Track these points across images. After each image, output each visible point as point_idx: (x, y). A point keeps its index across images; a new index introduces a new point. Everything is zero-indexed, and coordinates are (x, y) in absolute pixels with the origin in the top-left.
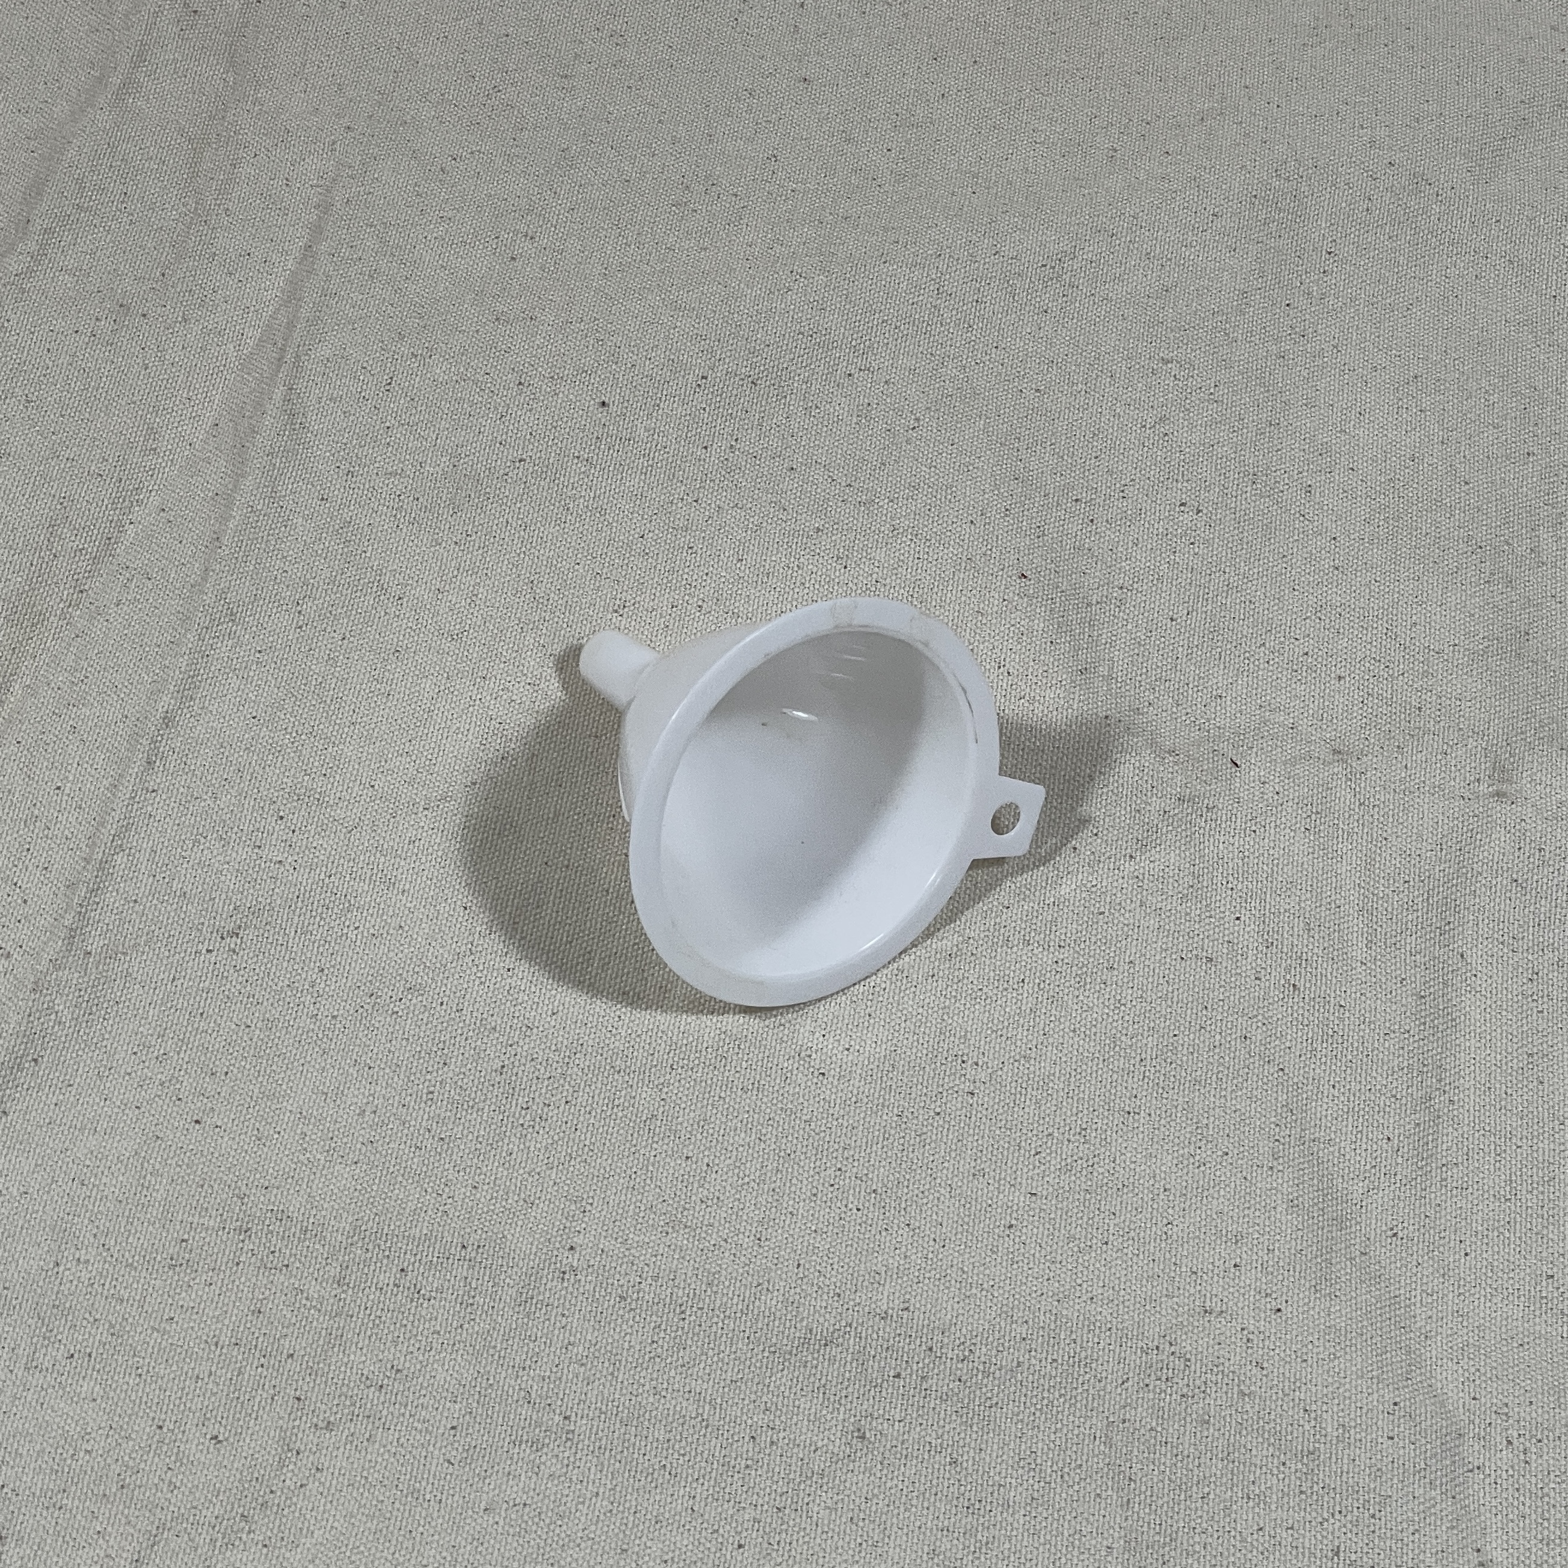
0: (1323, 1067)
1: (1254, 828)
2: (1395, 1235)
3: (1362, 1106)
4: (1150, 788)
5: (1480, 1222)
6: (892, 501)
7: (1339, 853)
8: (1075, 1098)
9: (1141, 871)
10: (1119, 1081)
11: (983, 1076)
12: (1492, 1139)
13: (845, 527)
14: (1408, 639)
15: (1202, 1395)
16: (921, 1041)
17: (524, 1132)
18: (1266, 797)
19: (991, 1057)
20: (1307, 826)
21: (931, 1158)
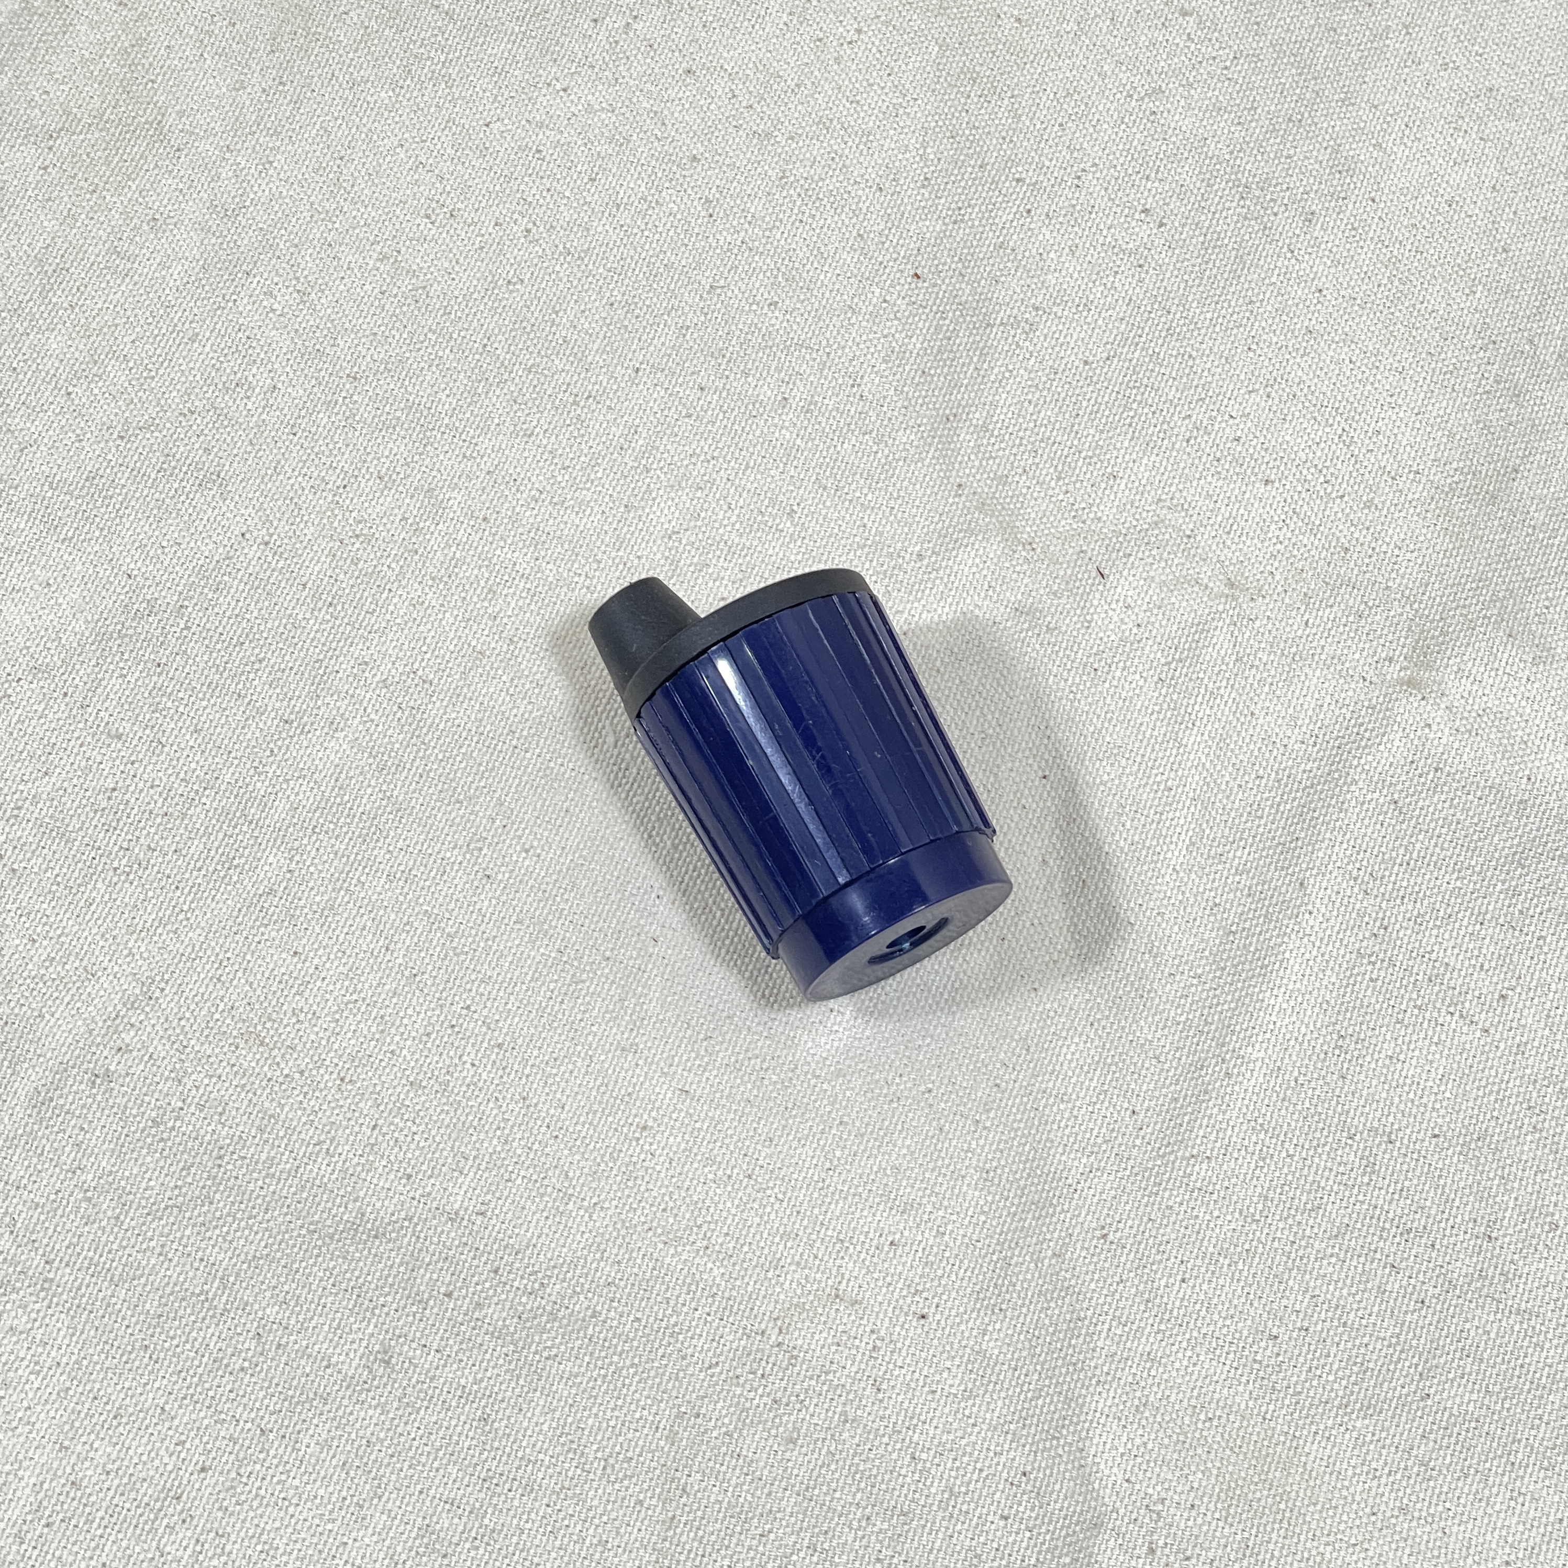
15: (798, 1406)
20: (1163, 676)
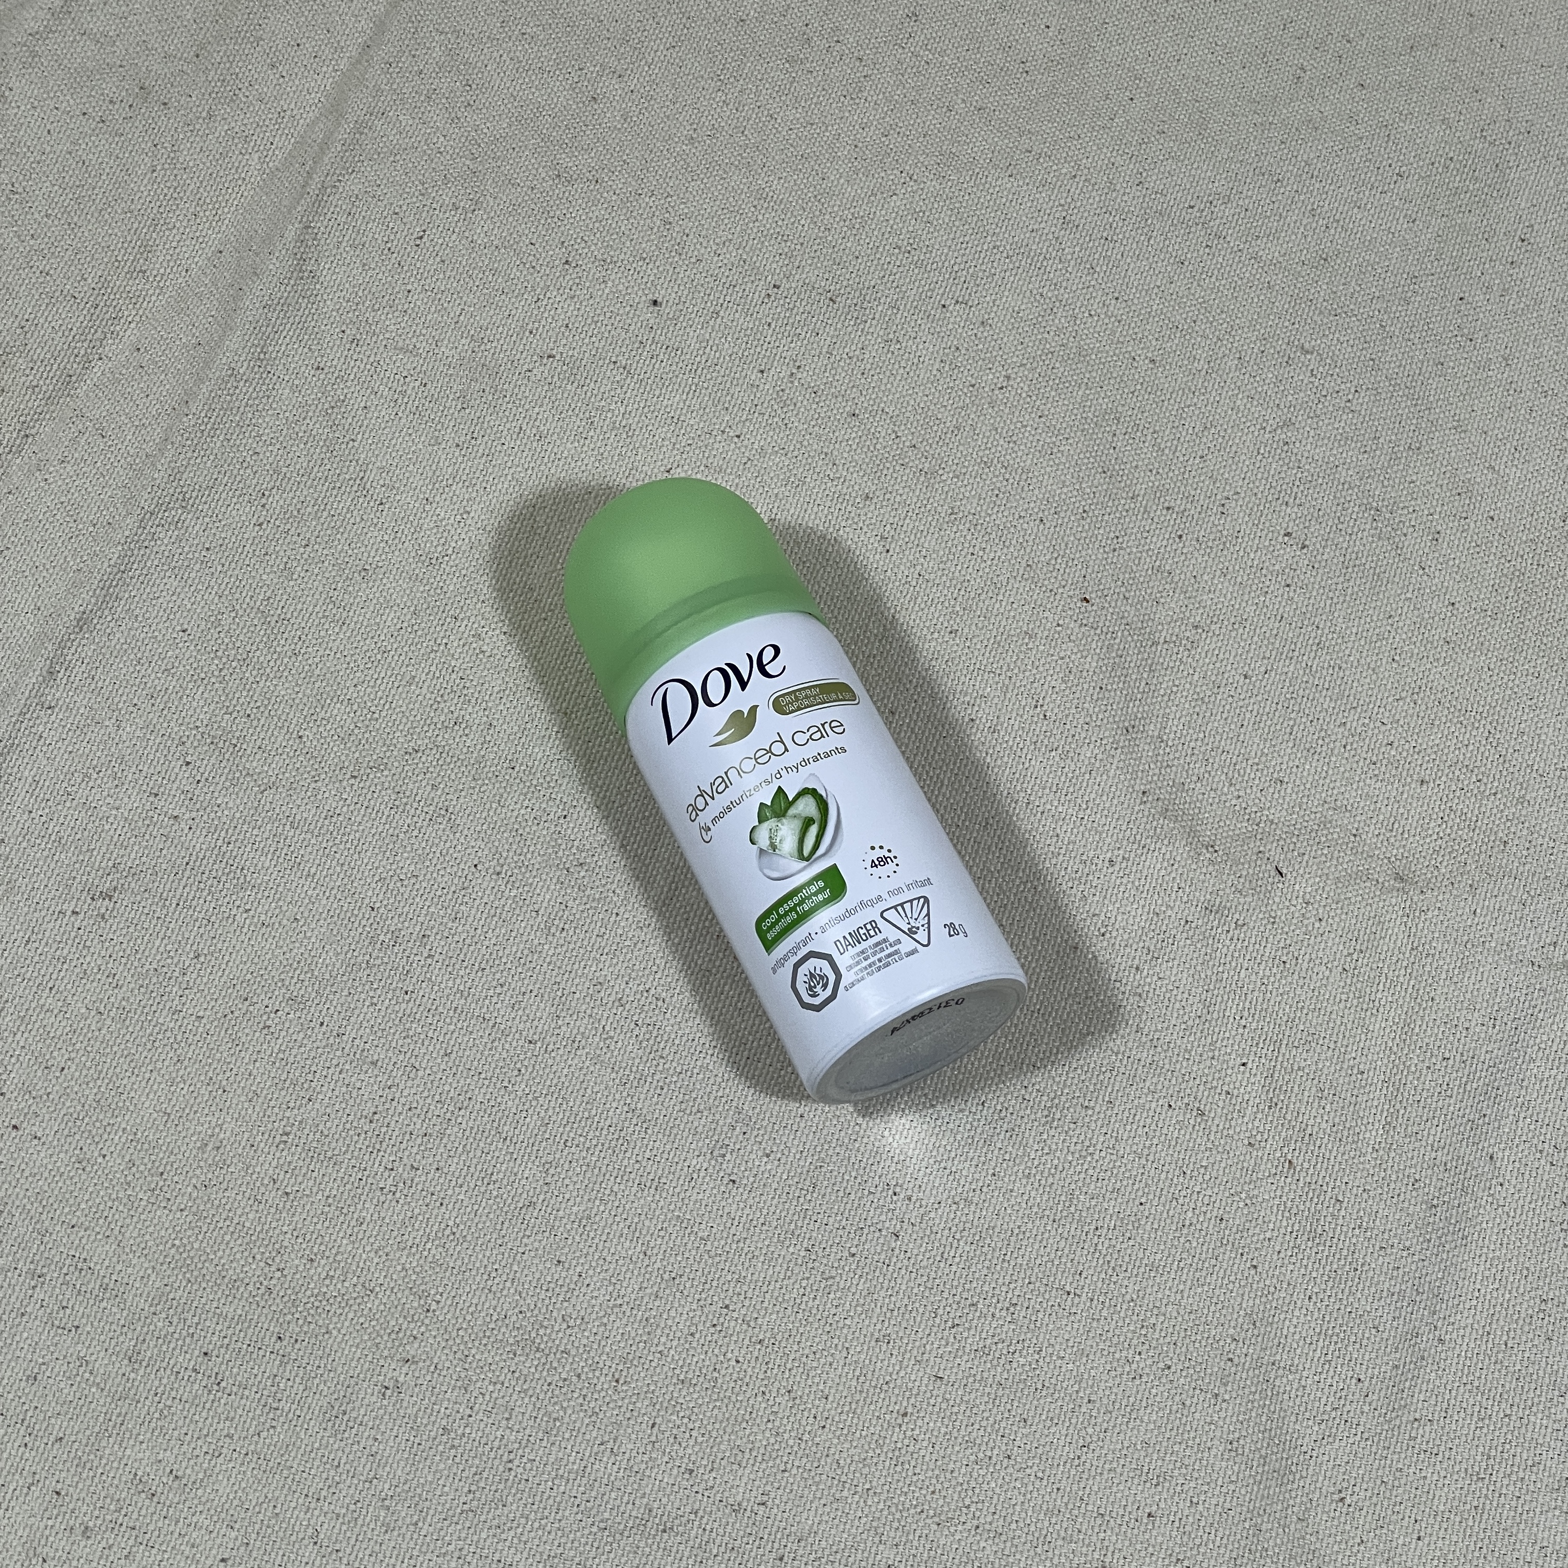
0: (1303, 1271)
1: (1284, 959)
2: (1342, 1500)
3: (1337, 1330)
4: (1176, 889)
5: (1443, 1500)
6: (958, 477)
7: (1377, 1003)
8: (1013, 1263)
9: (1146, 988)
10: (1066, 1251)
11: (914, 1216)
12: (1479, 1398)
13: (898, 499)
14: (1511, 750)
16: (853, 1160)
17: (382, 1199)
18: (1306, 922)
19: (928, 1192)
21: (833, 1311)
